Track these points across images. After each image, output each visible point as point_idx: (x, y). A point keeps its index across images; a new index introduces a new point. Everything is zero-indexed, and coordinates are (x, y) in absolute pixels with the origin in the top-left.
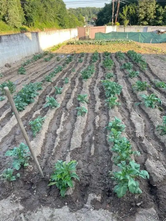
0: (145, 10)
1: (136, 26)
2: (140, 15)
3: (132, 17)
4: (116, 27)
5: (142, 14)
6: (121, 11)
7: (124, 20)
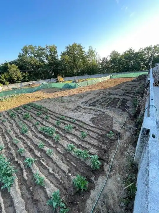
0: (16, 75)
1: (14, 84)
2: (14, 78)
3: (9, 79)
5: (15, 77)
7: (5, 82)
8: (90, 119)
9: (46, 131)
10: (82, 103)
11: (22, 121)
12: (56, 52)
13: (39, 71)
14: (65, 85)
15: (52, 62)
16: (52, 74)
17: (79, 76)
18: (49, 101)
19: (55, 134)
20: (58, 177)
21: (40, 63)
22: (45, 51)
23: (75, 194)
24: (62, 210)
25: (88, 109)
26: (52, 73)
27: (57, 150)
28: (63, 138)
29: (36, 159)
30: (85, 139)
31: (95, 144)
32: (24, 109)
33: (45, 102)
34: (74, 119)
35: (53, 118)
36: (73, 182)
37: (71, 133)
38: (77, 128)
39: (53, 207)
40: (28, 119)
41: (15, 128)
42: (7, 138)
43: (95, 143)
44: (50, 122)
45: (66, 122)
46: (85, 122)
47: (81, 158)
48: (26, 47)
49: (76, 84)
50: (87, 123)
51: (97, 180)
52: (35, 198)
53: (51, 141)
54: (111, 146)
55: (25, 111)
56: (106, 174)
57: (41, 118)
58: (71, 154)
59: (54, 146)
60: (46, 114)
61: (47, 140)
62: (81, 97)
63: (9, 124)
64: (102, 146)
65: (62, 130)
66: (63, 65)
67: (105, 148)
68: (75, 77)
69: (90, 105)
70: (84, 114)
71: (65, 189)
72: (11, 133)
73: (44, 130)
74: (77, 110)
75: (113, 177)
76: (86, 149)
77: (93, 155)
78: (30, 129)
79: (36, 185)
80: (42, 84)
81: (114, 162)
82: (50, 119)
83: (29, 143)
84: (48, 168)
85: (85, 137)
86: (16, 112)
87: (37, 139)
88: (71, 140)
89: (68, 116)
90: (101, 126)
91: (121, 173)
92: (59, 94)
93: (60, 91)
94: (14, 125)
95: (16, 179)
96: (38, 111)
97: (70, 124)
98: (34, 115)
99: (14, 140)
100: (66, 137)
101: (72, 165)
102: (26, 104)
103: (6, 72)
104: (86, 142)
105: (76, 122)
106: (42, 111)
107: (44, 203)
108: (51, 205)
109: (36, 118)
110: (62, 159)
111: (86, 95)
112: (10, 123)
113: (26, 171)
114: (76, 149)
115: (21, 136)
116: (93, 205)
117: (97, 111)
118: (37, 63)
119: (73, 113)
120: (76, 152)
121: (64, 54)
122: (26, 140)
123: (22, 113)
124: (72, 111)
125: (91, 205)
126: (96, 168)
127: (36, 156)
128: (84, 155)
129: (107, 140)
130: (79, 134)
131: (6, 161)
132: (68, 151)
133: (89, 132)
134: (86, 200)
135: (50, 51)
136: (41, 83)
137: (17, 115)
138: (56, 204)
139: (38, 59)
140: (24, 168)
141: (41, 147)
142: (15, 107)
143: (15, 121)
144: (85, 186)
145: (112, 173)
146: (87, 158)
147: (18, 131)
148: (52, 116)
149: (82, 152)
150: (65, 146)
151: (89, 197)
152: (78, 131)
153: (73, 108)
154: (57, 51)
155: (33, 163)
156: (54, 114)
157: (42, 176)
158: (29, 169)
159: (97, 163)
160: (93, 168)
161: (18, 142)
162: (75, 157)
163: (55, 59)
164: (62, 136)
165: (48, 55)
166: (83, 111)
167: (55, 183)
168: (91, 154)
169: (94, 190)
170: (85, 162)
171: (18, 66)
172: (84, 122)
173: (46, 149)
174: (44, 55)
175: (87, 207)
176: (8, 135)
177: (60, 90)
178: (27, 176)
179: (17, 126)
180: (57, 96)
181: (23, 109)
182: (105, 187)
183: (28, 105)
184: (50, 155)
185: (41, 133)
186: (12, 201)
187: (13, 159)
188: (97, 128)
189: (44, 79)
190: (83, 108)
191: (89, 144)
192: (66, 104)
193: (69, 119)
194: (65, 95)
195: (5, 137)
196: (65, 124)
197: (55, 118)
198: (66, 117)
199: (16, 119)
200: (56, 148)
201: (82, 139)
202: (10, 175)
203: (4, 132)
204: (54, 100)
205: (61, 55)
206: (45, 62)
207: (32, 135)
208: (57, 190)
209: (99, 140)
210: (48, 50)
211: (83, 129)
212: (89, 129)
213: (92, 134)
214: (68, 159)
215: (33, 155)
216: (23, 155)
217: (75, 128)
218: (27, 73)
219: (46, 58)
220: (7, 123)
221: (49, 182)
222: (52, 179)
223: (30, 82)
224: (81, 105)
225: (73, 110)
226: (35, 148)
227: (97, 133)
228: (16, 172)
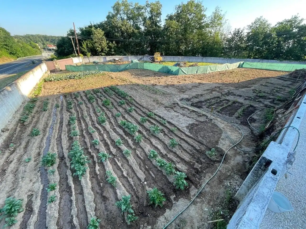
0: (100, 45)
1: (97, 57)
2: (98, 48)
3: (91, 49)
4: (80, 57)
5: (99, 48)
6: (81, 45)
7: (86, 53)
8: (187, 125)
9: (127, 127)
10: (181, 100)
11: (101, 108)
12: (159, 14)
13: (131, 42)
14: (163, 67)
15: (151, 29)
16: (147, 49)
17: (186, 56)
18: (136, 88)
19: (137, 134)
20: (132, 183)
21: (133, 30)
22: (143, 11)
23: (147, 206)
24: (130, 216)
25: (189, 110)
26: (147, 47)
27: (136, 152)
28: (146, 140)
29: (110, 156)
30: (174, 150)
31: (185, 159)
32: (105, 93)
33: (132, 89)
34: (165, 120)
35: (138, 112)
36: (148, 194)
37: (157, 136)
38: (166, 133)
39: (121, 210)
40: (108, 106)
41: (92, 115)
42: (83, 124)
43: (187, 158)
44: (133, 117)
45: (154, 122)
46: (179, 128)
47: (163, 171)
48: (118, 4)
49: (179, 68)
50: (181, 129)
51: (177, 201)
52: (104, 194)
53: (130, 140)
54: (207, 167)
55: (106, 95)
56: (190, 198)
57: (124, 109)
58: (151, 162)
59: (133, 147)
60: (130, 105)
61: (127, 138)
62: (182, 89)
63: (86, 109)
64: (194, 164)
65: (147, 130)
66: (167, 36)
67: (198, 168)
68: (180, 57)
69: (192, 105)
70: (181, 116)
71: (137, 197)
72: (88, 119)
73: (125, 124)
74: (172, 108)
75: (198, 204)
76: (173, 161)
77: (180, 171)
78: (108, 120)
79: (107, 182)
80: (132, 62)
81: (206, 189)
82: (134, 112)
83: (105, 136)
84: (122, 169)
85: (174, 147)
86: (95, 95)
87: (115, 134)
88: (156, 145)
89: (158, 114)
90: (200, 139)
91: (211, 203)
92: (152, 80)
93: (154, 76)
94: (91, 110)
95: (88, 170)
96: (120, 99)
97: (158, 125)
98: (115, 104)
99: (90, 128)
100: (150, 141)
101: (151, 175)
102: (107, 87)
103: (89, 38)
104: (175, 153)
105: (167, 125)
106: (126, 99)
107: (113, 203)
108: (119, 208)
109: (117, 107)
110: (140, 165)
111: (190, 89)
112: (87, 107)
113: (99, 166)
114: (159, 158)
115: (97, 125)
116: (166, 224)
117: (200, 116)
118: (130, 29)
119: (166, 112)
120: (159, 162)
121: (171, 18)
122: (102, 132)
123: (102, 98)
124: (164, 108)
125: (163, 224)
126: (179, 188)
127: (111, 153)
128: (168, 169)
129: (204, 159)
130: (167, 141)
131: (80, 149)
132: (148, 157)
133: (181, 141)
134: (159, 216)
135: (151, 12)
136: (130, 60)
137: (96, 99)
138: (125, 207)
139: (132, 24)
140: (97, 162)
141: (118, 144)
142: (94, 88)
143: (93, 106)
144: (161, 202)
145: (198, 200)
146: (171, 173)
147: (95, 119)
148: (138, 110)
149: (166, 164)
150: (146, 150)
151: (162, 215)
152: (167, 137)
153: (167, 105)
154: (161, 13)
155: (107, 159)
156: (139, 107)
157: (115, 176)
158: (102, 164)
159: (183, 182)
160: (176, 186)
161: (94, 132)
162: (157, 167)
163: (156, 25)
164: (146, 138)
165: (146, 18)
166: (181, 111)
167: (127, 188)
168: (177, 169)
169: (170, 210)
170: (168, 177)
171: (104, 32)
172: (178, 126)
173: (124, 148)
174: (140, 18)
175: (158, 223)
176: (84, 120)
177: (155, 74)
178: (99, 170)
179: (95, 113)
180: (148, 83)
181: (103, 93)
182: (186, 211)
183: (110, 88)
184: (126, 156)
185: (120, 127)
186: (82, 190)
187: (87, 149)
188: (194, 139)
189: (134, 55)
190: (181, 108)
191: (178, 156)
192: (159, 97)
193: (157, 118)
194: (159, 83)
195: (80, 122)
196: (152, 123)
197: (140, 113)
198: (155, 114)
199: (95, 104)
200: (135, 150)
201: (169, 148)
202: (82, 164)
203: (80, 116)
204: (144, 87)
205: (165, 20)
206: (141, 29)
207: (109, 128)
208: (128, 195)
209: (193, 156)
210: (149, 9)
211: (173, 135)
212: (182, 137)
213: (184, 145)
214: (147, 167)
215: (108, 151)
216: (97, 147)
217: (163, 131)
218: (114, 43)
219: (142, 22)
220: (83, 107)
221: (121, 184)
222: (125, 183)
223: (116, 56)
224: (179, 103)
225: (166, 107)
226: (111, 143)
227: (192, 146)
228: (89, 163)
